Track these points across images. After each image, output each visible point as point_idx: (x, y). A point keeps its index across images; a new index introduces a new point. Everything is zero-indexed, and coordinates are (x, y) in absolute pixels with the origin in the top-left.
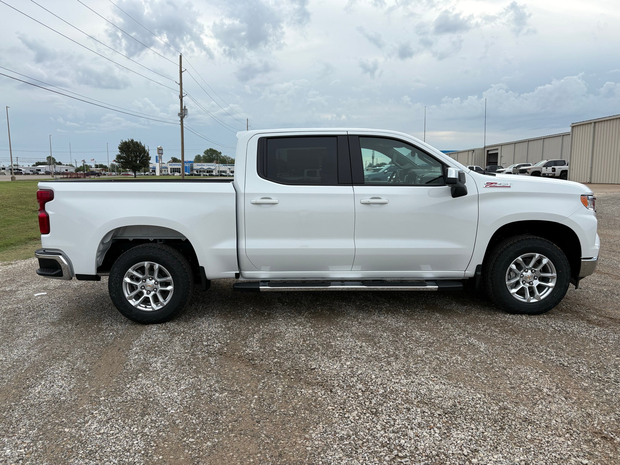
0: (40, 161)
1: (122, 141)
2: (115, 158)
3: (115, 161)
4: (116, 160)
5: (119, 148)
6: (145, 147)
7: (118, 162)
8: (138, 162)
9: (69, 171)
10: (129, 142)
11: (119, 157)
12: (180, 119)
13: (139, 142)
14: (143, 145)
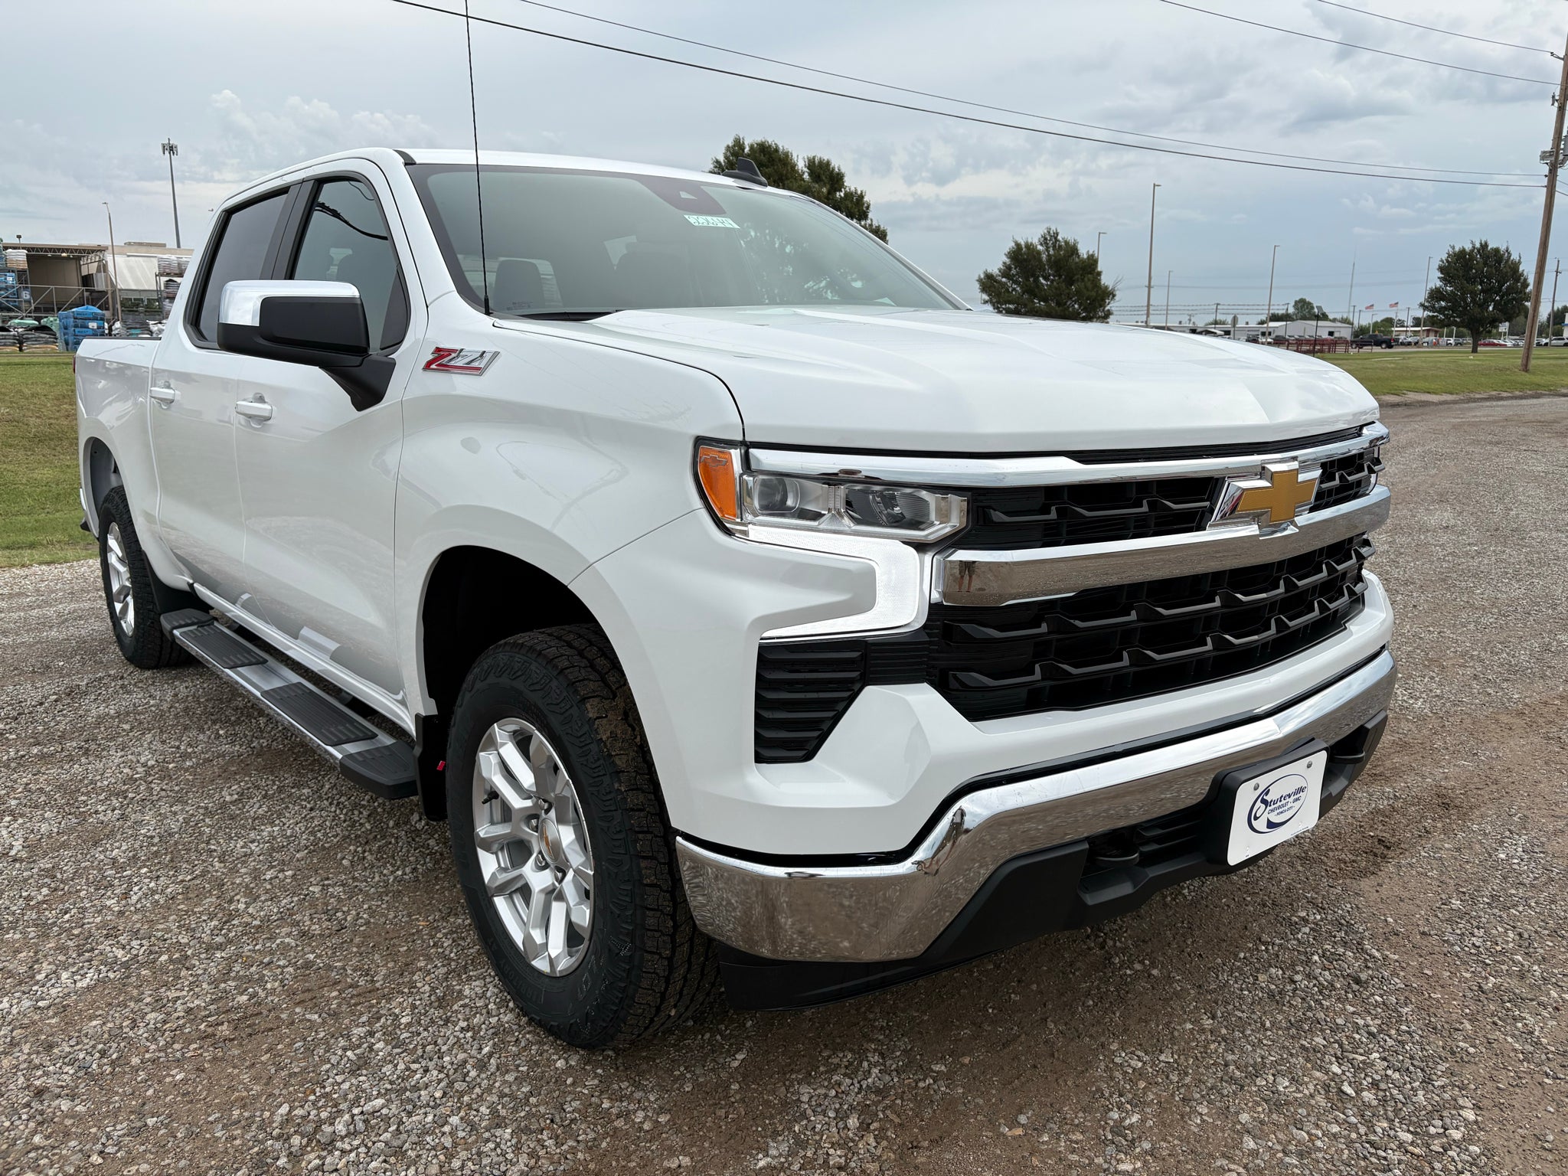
0: (1276, 312)
1: (1453, 248)
2: (1422, 296)
3: (1422, 305)
4: (1426, 304)
5: (1441, 269)
6: (1520, 262)
7: (1432, 309)
8: (1491, 308)
9: (1336, 335)
10: (1472, 251)
11: (1435, 295)
12: (1546, 169)
13: (1503, 248)
14: (1514, 257)
